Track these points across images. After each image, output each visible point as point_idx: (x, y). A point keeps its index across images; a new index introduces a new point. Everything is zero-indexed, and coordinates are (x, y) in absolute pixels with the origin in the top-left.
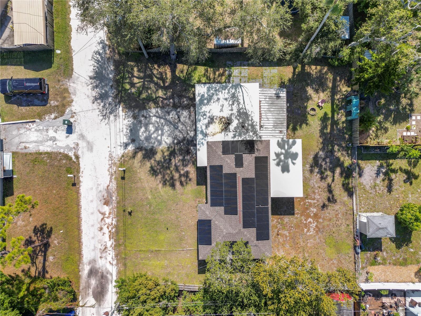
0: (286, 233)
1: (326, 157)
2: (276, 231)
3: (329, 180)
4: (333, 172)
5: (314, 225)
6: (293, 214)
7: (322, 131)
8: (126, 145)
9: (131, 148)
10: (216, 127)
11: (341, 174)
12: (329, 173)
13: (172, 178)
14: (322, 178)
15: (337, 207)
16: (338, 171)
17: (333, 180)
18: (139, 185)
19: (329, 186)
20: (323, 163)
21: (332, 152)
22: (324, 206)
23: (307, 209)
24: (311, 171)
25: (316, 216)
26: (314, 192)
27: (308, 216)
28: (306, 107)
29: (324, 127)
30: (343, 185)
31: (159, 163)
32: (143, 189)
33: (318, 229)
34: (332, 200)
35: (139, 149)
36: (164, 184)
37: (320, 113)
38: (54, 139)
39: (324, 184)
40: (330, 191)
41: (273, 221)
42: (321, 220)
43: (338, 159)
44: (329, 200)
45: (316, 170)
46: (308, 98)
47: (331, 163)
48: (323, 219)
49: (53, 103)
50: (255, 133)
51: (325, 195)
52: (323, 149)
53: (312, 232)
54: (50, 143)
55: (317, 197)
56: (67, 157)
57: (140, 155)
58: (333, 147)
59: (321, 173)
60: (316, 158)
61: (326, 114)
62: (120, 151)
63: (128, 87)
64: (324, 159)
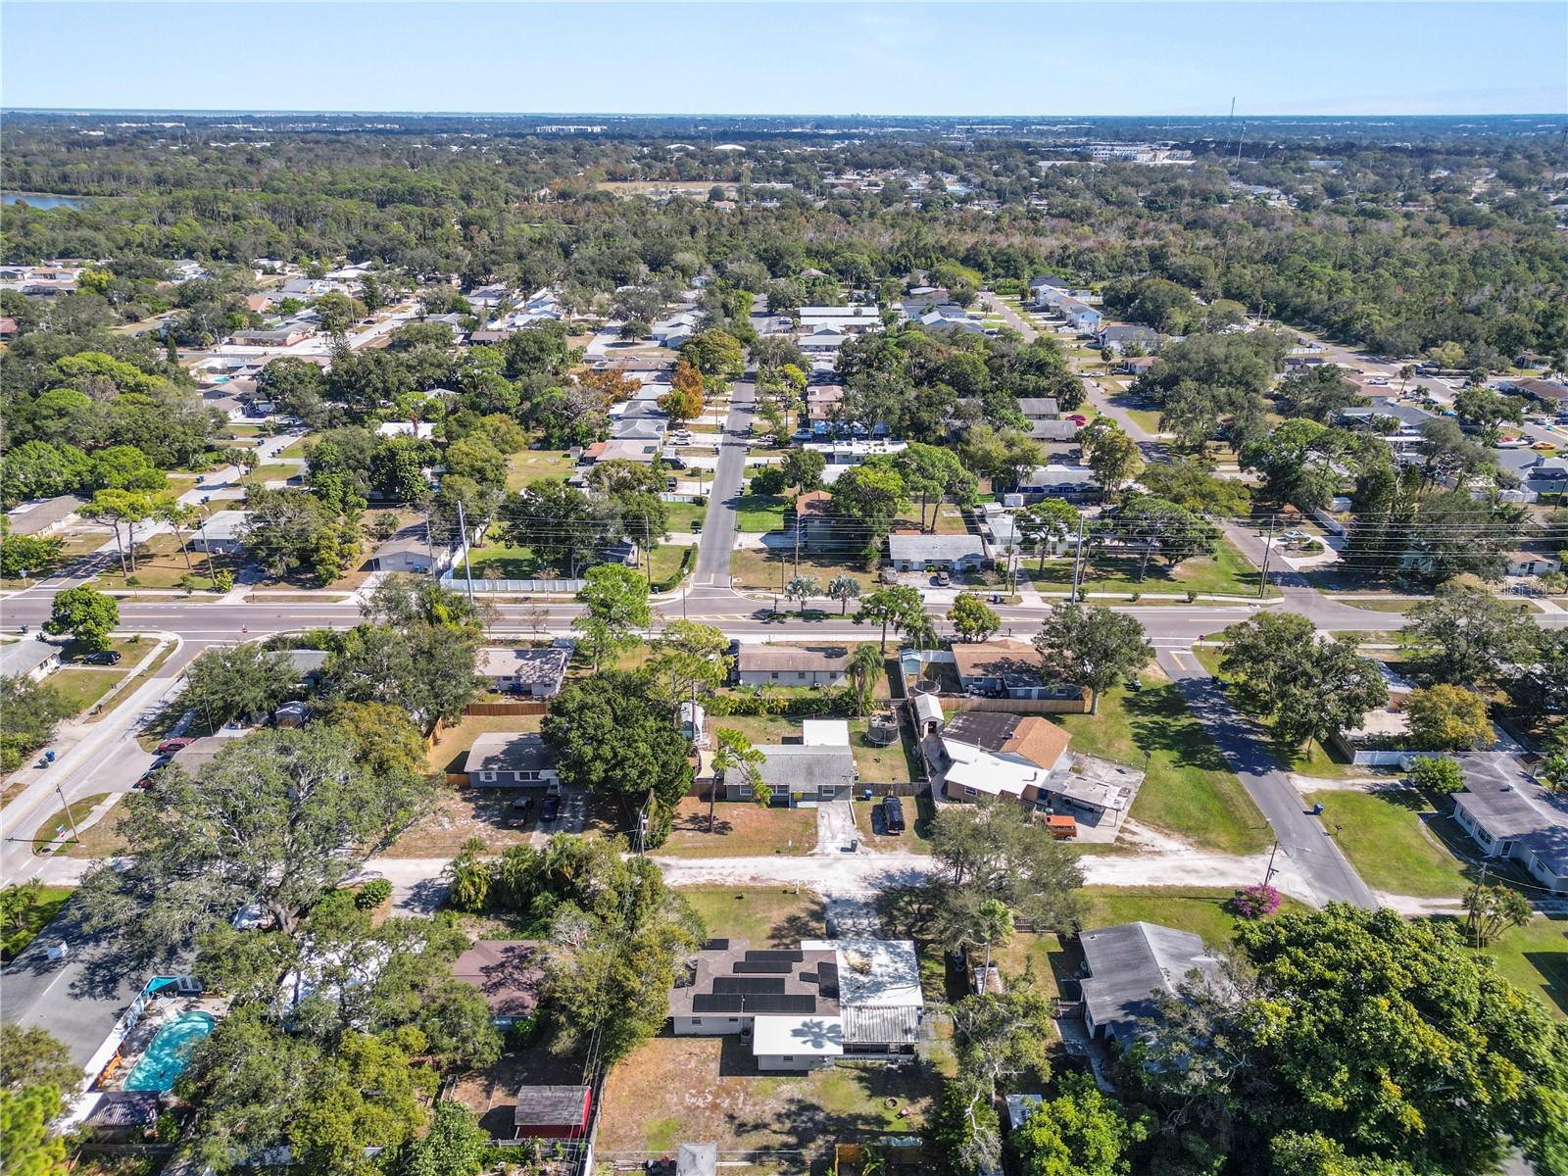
0: (693, 1064)
1: (816, 1123)
2: (697, 1051)
3: (776, 1126)
4: (789, 1133)
5: (700, 1103)
6: (721, 1075)
7: (859, 1117)
8: (829, 896)
9: (825, 900)
10: (856, 959)
11: (786, 1145)
12: (788, 1125)
13: (783, 937)
14: (779, 1117)
15: (729, 1138)
16: (792, 1140)
17: (775, 1132)
18: (775, 906)
19: (765, 1126)
20: (804, 1118)
21: (825, 1131)
22: (732, 1118)
23: (728, 1094)
24: (791, 1101)
25: (715, 1107)
26: (755, 1104)
27: (716, 1095)
28: (898, 1096)
29: (866, 1120)
30: (767, 1148)
31: (806, 924)
32: (769, 910)
33: (692, 1110)
34: (741, 1129)
35: (824, 907)
36: (775, 929)
37: (889, 1116)
38: (833, 837)
39: (768, 1118)
40: (756, 1127)
41: (713, 1047)
42: (708, 1113)
43: (813, 1140)
44: (742, 1125)
45: (793, 1108)
46: (913, 1099)
47: (805, 1129)
48: (710, 1118)
49: (878, 838)
50: (850, 1000)
51: (750, 1120)
52: (829, 1117)
53: (689, 1100)
54: (829, 834)
55: (748, 1109)
56: (813, 847)
57: (816, 908)
58: (833, 1133)
59: (788, 1115)
60: (815, 1108)
61: (889, 1123)
62: (819, 889)
63: (906, 899)
64: (811, 1119)
